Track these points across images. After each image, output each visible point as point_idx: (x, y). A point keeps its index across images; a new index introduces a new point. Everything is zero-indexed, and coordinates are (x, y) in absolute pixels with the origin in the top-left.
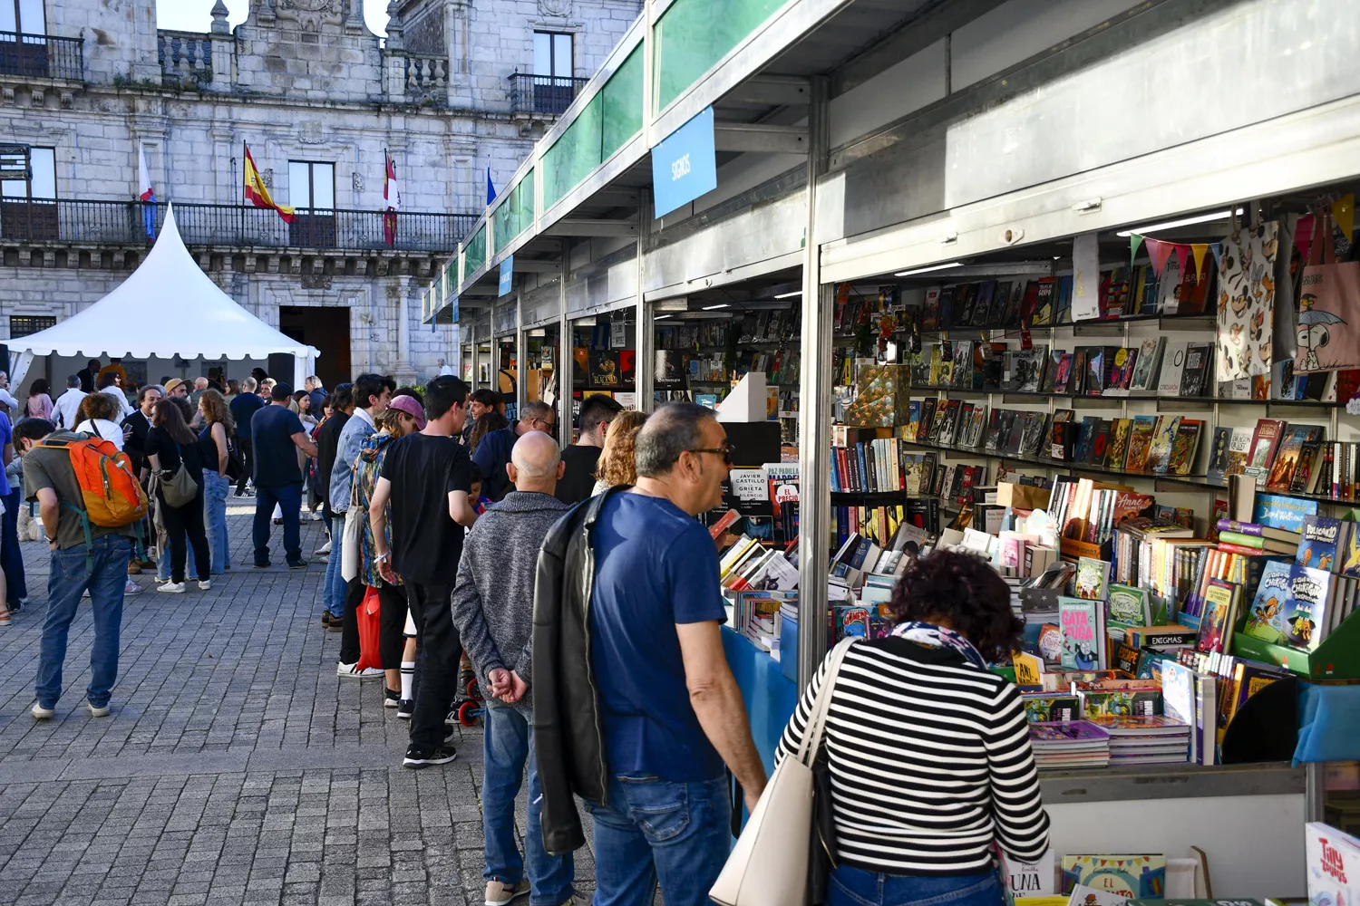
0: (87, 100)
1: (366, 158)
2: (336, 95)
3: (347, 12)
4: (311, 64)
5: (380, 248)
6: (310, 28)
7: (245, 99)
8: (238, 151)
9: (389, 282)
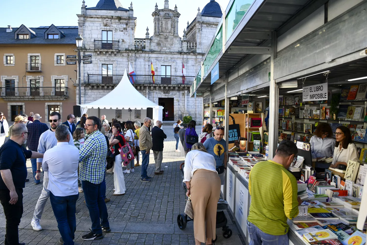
0: (119, 54)
1: (178, 64)
2: (172, 51)
3: (175, 33)
4: (167, 44)
5: (181, 84)
6: (166, 37)
7: (152, 52)
8: (150, 63)
9: (183, 92)
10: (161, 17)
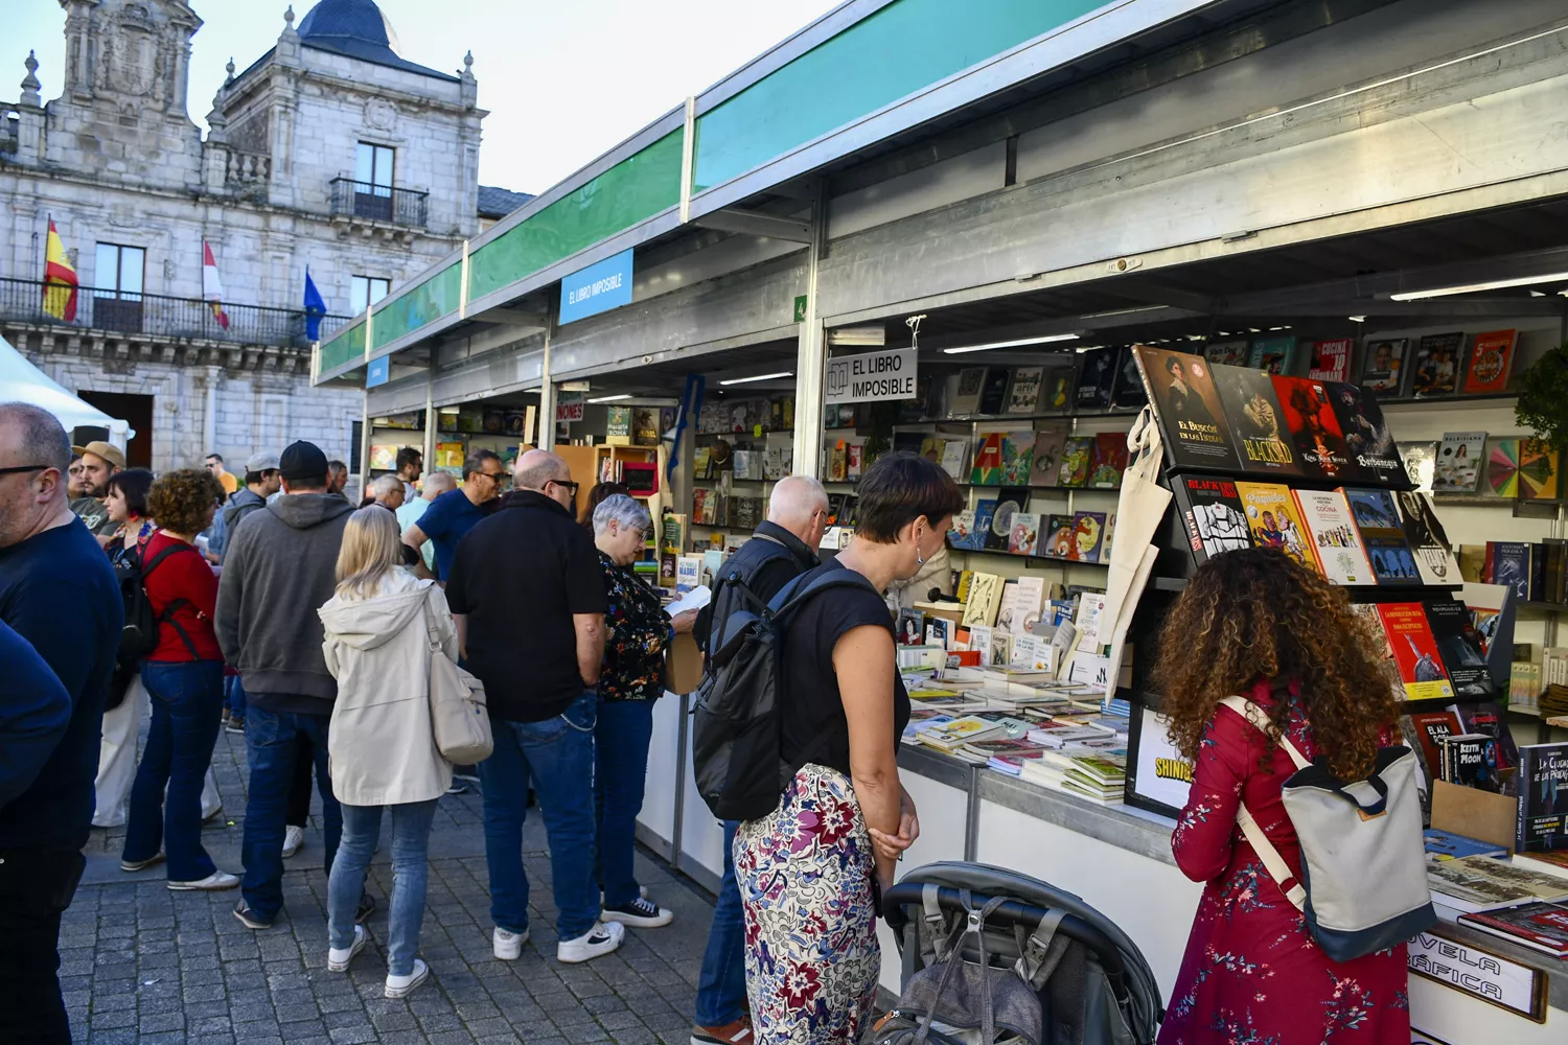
1: (180, 246)
2: (153, 181)
3: (169, 100)
4: (128, 148)
5: (191, 336)
6: (129, 112)
7: (52, 174)
8: (42, 227)
9: (198, 372)
10: (107, 19)
